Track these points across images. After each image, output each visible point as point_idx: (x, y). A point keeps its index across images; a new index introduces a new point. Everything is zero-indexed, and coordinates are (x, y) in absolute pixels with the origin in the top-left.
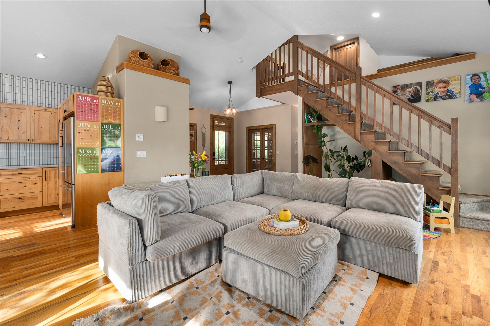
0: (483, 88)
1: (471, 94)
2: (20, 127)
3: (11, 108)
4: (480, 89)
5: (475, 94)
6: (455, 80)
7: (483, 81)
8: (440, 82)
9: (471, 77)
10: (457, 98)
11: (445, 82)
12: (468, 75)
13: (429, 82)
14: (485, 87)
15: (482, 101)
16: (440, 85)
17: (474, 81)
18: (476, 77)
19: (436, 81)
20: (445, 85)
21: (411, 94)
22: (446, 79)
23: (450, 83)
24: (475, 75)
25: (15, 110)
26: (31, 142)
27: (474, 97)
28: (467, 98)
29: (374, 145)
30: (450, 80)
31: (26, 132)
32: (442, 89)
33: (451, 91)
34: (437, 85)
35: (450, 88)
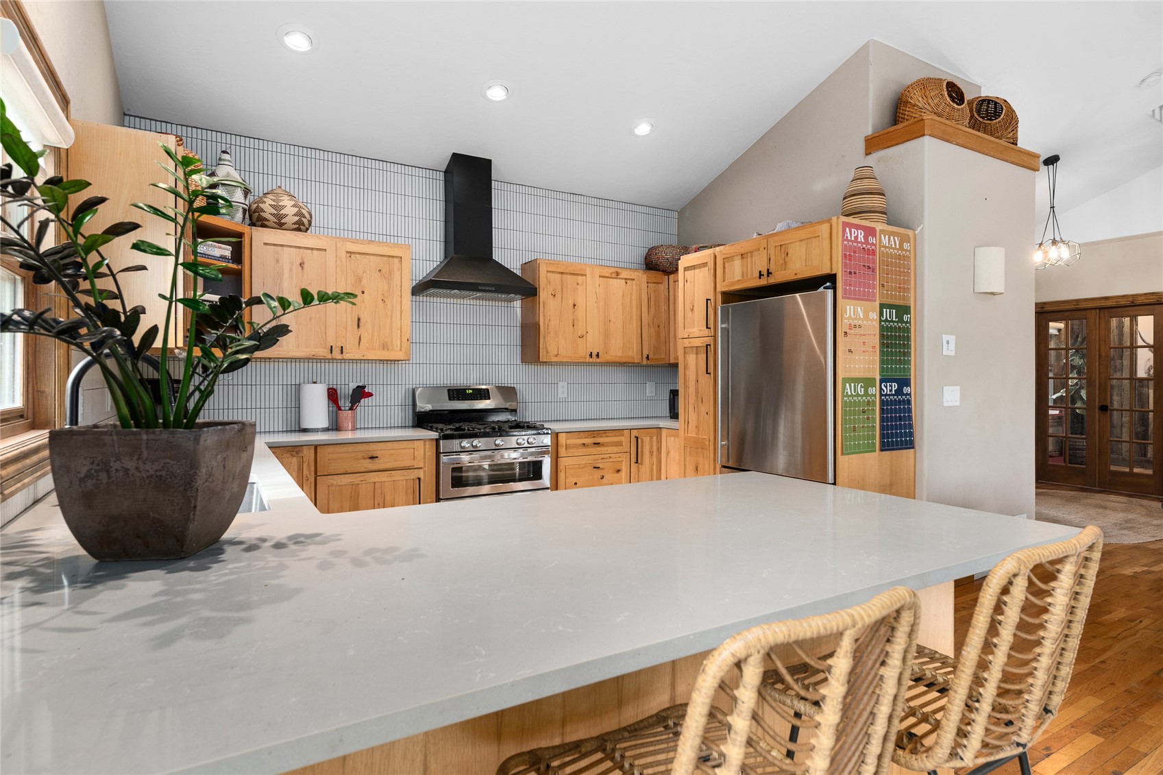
2: (576, 322)
3: (562, 273)
25: (569, 276)
26: (595, 361)
31: (585, 333)
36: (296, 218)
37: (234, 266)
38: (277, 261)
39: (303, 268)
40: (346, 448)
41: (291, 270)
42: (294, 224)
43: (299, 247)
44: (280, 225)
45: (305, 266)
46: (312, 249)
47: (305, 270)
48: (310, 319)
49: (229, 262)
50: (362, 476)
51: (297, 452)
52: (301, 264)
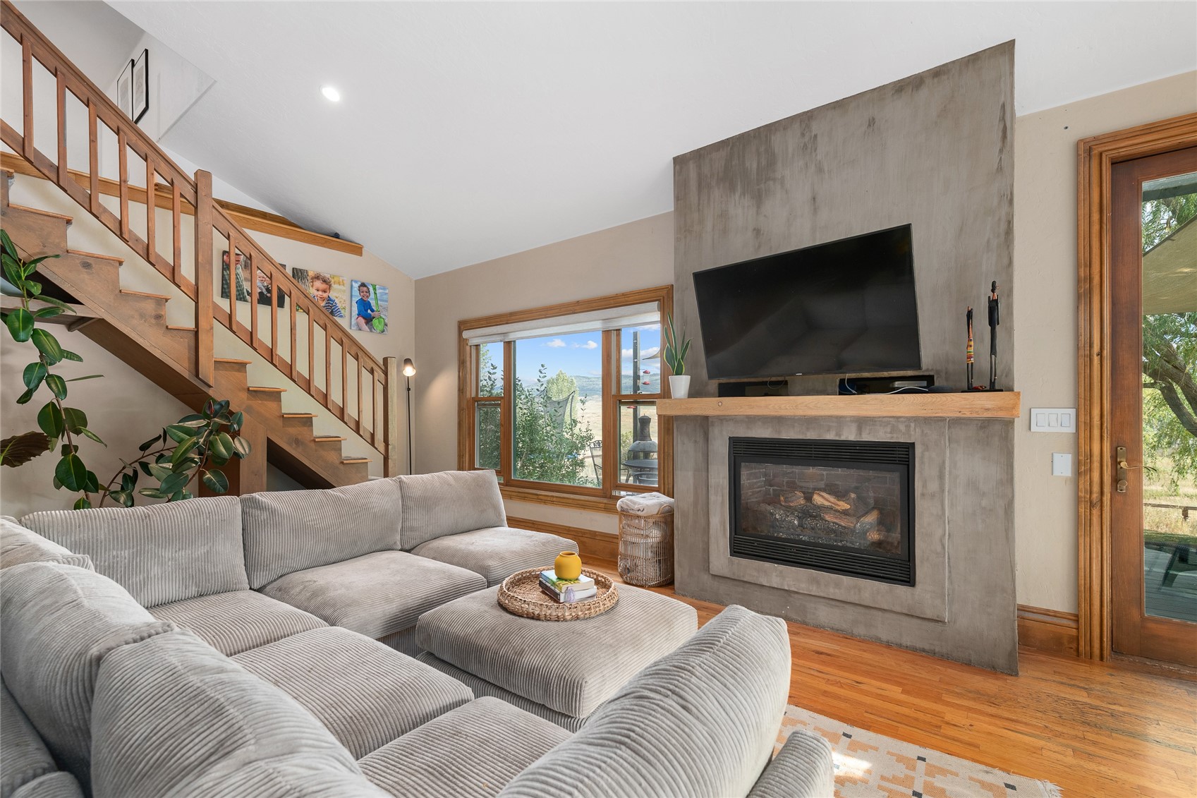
0: (373, 311)
1: (359, 315)
4: (369, 311)
5: (364, 318)
6: (339, 284)
7: (372, 299)
8: (317, 277)
9: (359, 287)
10: (341, 316)
11: (325, 281)
12: (356, 282)
13: (301, 270)
14: (375, 309)
15: (371, 331)
16: (318, 284)
17: (362, 294)
18: (365, 289)
19: (311, 274)
20: (324, 286)
21: (266, 284)
22: (328, 276)
23: (333, 285)
24: (363, 285)
27: (362, 321)
28: (354, 322)
29: (248, 399)
30: (333, 281)
32: (320, 293)
33: (334, 301)
34: (312, 282)
35: (332, 295)
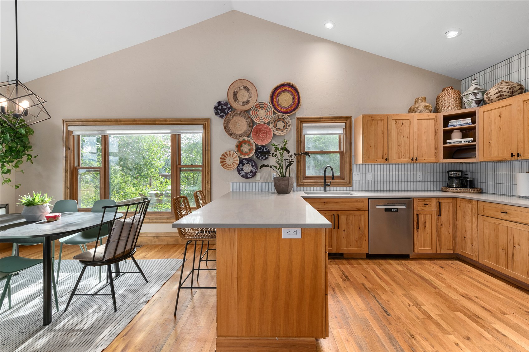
36: (497, 95)
37: (472, 125)
38: (489, 118)
39: (500, 117)
40: (493, 205)
41: (495, 120)
42: (497, 97)
43: (499, 108)
44: (491, 101)
45: (502, 116)
46: (505, 106)
47: (502, 118)
48: (504, 141)
49: (469, 124)
50: (499, 221)
51: (470, 202)
52: (500, 116)
